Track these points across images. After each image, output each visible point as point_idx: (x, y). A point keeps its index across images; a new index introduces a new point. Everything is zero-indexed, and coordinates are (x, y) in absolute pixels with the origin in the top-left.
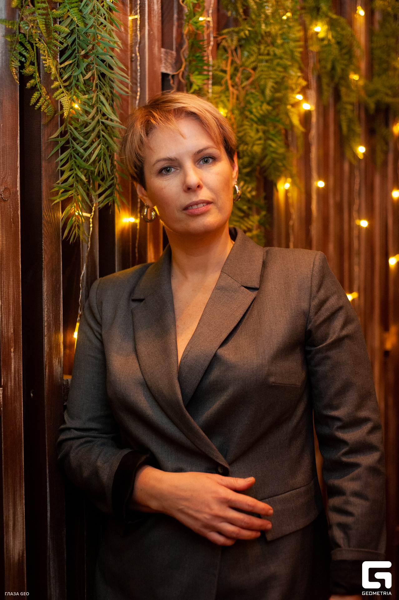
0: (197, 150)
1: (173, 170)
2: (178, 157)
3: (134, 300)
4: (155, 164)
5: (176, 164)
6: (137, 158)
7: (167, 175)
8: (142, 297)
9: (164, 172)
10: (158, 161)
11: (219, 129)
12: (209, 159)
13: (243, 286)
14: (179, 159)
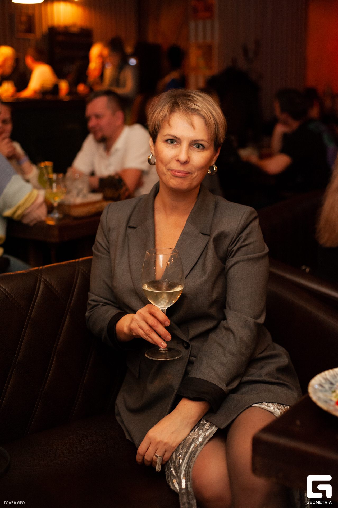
0: (195, 139)
1: (175, 143)
2: (181, 138)
3: (130, 227)
4: (165, 135)
5: (178, 141)
6: (158, 126)
7: (170, 144)
8: (135, 226)
9: (169, 141)
10: (168, 135)
11: (216, 130)
12: (201, 146)
13: (201, 233)
14: (182, 140)
